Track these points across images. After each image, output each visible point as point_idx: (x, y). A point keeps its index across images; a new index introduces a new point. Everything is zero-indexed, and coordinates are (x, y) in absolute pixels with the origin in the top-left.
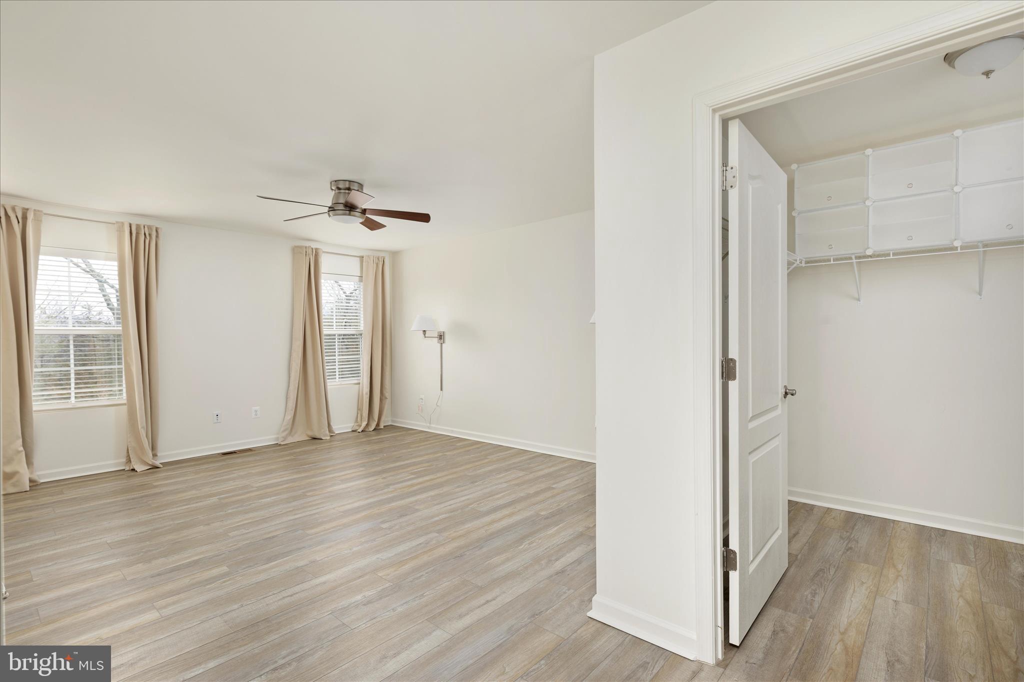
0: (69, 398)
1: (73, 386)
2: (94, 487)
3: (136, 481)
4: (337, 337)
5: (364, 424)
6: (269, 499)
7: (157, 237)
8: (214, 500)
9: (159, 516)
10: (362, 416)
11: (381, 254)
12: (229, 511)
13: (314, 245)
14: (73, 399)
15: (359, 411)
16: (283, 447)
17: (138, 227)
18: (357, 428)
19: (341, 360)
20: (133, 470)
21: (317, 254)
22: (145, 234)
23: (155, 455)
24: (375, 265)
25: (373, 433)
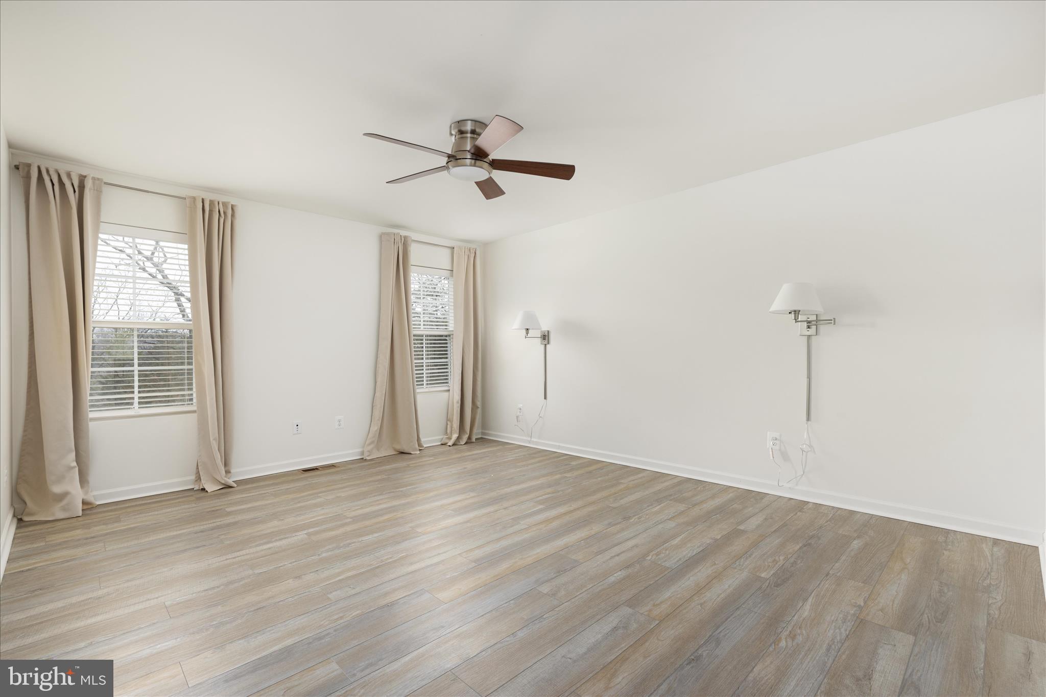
0: (132, 404)
1: (136, 389)
2: (156, 513)
3: (207, 505)
4: (424, 338)
5: (455, 436)
6: (370, 537)
7: (233, 216)
8: (301, 535)
9: (234, 560)
10: (452, 427)
11: (473, 246)
12: (324, 555)
13: (403, 233)
14: (136, 405)
15: (448, 422)
16: (369, 463)
17: (212, 203)
18: (446, 441)
19: (429, 364)
20: (203, 489)
21: (406, 242)
22: (219, 211)
23: (228, 472)
24: (466, 257)
25: (465, 447)
